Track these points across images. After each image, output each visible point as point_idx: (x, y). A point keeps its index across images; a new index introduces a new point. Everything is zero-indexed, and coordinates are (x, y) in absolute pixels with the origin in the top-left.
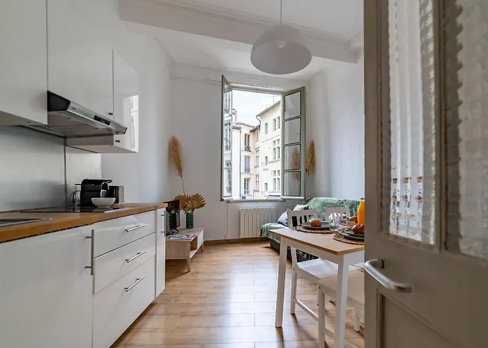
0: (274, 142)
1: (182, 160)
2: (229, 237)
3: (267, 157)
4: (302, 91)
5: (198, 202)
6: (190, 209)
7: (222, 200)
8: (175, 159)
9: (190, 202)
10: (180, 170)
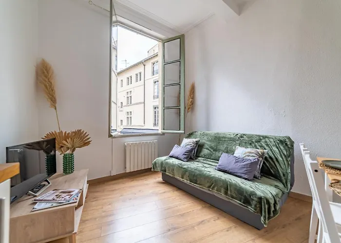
0: (128, 92)
1: (55, 89)
2: (114, 173)
3: (122, 103)
4: (181, 38)
5: (81, 139)
6: (68, 148)
7: (110, 136)
8: (46, 86)
9: (69, 140)
10: (53, 100)
